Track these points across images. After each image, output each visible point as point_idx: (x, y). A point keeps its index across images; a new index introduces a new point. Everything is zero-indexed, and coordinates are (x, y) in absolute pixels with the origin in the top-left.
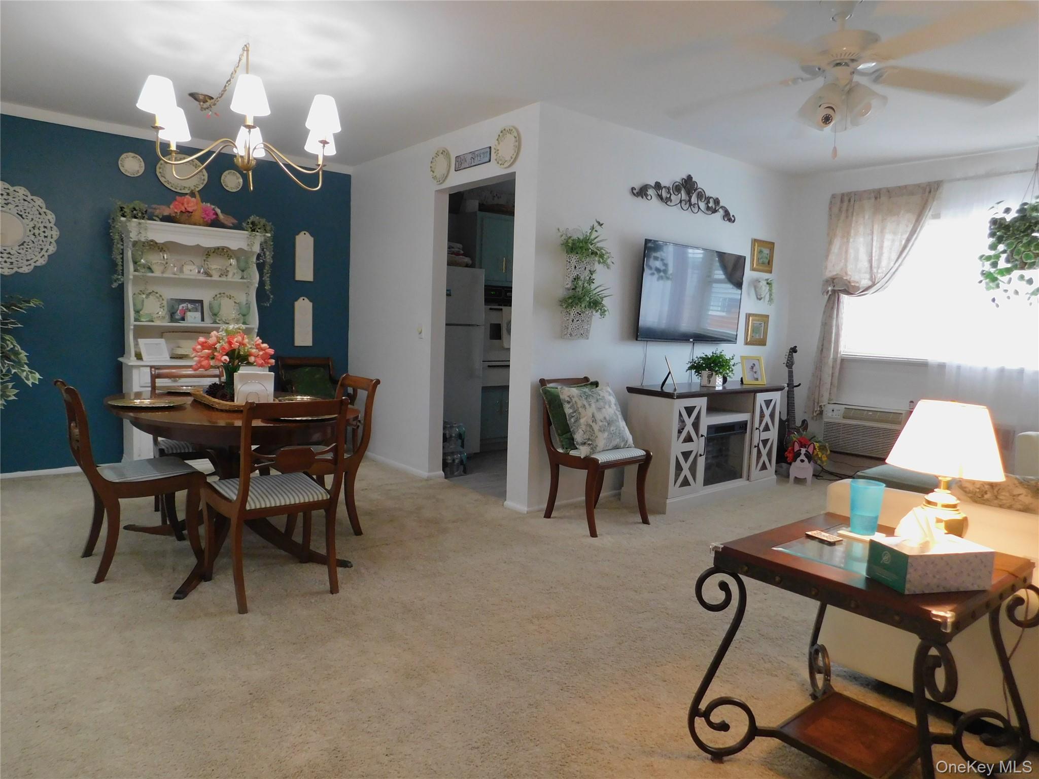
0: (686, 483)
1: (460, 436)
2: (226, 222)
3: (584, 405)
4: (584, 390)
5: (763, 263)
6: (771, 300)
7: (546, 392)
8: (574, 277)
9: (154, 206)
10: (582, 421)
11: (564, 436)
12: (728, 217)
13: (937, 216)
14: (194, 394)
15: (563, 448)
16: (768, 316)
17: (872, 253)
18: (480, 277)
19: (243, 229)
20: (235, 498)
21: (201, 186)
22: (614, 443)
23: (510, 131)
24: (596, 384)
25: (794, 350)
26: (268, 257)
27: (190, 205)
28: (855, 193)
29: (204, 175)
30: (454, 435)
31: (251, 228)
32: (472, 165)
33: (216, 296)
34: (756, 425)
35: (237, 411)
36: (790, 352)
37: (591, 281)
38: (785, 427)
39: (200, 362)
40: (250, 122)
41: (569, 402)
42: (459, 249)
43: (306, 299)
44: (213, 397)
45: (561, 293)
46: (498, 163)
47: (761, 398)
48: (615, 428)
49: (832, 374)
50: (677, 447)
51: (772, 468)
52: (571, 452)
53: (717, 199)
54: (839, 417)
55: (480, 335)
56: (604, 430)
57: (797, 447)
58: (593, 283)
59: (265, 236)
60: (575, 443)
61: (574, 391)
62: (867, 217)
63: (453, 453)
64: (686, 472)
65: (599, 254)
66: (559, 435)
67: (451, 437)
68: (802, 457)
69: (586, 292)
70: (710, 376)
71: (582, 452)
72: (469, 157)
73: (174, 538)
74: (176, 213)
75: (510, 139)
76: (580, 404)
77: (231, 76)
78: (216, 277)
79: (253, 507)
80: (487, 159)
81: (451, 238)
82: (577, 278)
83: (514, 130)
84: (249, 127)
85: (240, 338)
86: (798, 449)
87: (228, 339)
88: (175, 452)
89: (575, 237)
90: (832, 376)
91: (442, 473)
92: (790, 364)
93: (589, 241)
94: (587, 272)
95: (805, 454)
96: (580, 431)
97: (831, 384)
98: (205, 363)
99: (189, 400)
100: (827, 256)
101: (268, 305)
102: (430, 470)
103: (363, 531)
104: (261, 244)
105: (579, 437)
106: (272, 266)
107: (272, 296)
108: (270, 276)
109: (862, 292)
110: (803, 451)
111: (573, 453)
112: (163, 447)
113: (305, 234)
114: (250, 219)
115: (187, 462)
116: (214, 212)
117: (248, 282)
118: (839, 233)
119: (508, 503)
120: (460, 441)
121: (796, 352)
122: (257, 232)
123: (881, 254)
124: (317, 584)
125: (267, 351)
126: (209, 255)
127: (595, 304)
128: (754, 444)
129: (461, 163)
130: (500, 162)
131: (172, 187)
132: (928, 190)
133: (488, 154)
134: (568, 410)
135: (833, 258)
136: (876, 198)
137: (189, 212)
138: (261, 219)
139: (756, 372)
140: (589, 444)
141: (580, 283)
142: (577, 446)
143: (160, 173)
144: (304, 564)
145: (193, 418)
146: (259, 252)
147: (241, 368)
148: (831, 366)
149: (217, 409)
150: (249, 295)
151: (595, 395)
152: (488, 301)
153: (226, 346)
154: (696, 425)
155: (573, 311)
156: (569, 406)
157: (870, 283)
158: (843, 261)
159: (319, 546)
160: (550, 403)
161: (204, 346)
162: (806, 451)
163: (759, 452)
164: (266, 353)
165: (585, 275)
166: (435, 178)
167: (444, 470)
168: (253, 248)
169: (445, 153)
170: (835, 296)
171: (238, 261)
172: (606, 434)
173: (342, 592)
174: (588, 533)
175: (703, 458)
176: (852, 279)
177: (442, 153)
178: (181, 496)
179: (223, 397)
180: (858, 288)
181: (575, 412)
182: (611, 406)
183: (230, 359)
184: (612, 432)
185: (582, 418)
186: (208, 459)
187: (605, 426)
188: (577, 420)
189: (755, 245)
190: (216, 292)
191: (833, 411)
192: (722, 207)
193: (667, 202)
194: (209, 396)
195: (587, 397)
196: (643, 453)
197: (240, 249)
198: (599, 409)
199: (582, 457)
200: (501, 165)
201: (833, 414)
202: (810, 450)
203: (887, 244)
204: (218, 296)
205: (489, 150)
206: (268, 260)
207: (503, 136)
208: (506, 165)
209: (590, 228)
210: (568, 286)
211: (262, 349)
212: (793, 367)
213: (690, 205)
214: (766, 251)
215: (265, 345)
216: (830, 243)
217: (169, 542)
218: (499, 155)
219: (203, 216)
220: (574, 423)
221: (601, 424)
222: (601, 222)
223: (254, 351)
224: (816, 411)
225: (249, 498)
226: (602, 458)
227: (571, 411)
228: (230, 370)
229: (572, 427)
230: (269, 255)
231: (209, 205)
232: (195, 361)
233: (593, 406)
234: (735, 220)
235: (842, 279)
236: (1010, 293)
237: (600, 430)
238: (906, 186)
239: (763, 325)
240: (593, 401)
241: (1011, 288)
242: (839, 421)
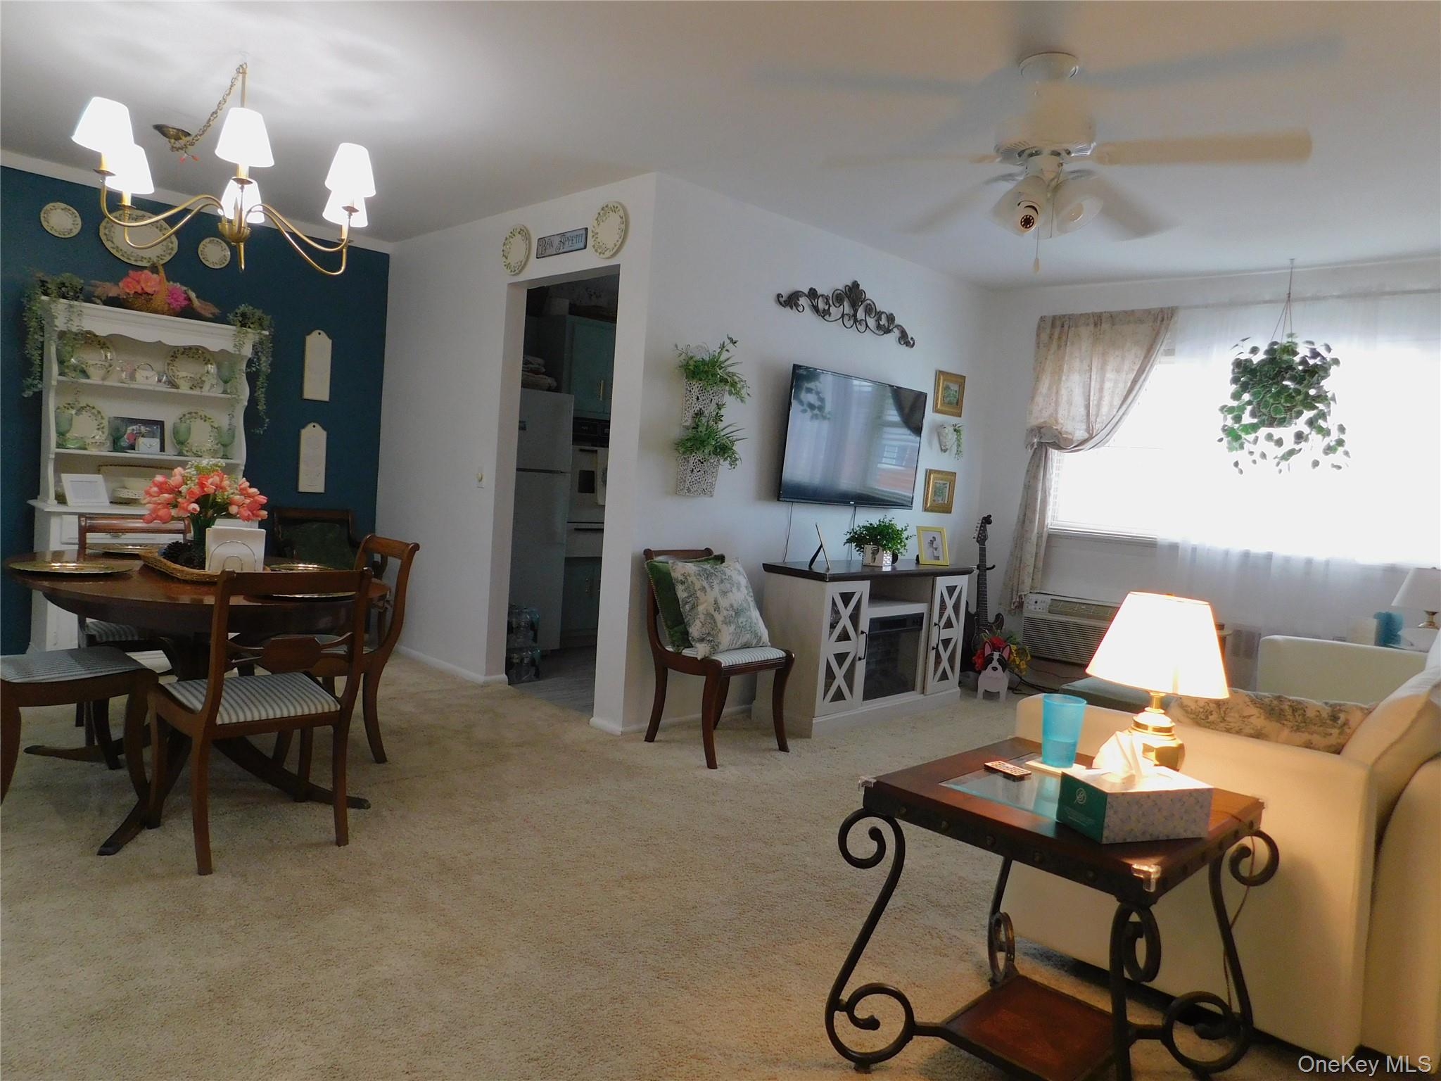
0: (839, 696)
1: (532, 626)
2: (203, 312)
3: (704, 588)
4: (705, 567)
5: (950, 403)
6: (958, 452)
7: (654, 569)
8: (696, 412)
9: (93, 282)
10: (701, 608)
11: (676, 629)
12: (905, 339)
13: (1170, 352)
14: (144, 556)
15: (673, 644)
16: (955, 473)
17: (1089, 396)
18: (567, 406)
19: (229, 323)
20: (199, 707)
21: (168, 258)
22: (744, 639)
23: (614, 209)
24: (721, 559)
25: (987, 520)
26: (264, 364)
27: (149, 284)
28: (1070, 317)
29: (172, 243)
30: (523, 624)
31: (240, 322)
32: (561, 251)
33: (184, 415)
34: (935, 618)
35: (208, 583)
36: (982, 522)
37: (718, 418)
38: (974, 623)
39: (154, 511)
40: (243, 174)
41: (683, 583)
42: (539, 365)
43: (318, 426)
44: (173, 562)
45: (676, 433)
46: (596, 251)
47: (942, 583)
48: (745, 620)
49: (1036, 553)
50: (829, 647)
51: (955, 677)
52: (684, 651)
53: (892, 314)
54: (1044, 611)
55: (565, 486)
56: (730, 622)
57: (988, 651)
58: (721, 421)
59: (260, 334)
60: (690, 638)
61: (691, 568)
62: (1084, 348)
63: (521, 650)
64: (840, 681)
65: (731, 383)
66: (668, 627)
67: (519, 627)
68: (995, 663)
69: (711, 433)
70: (875, 553)
71: (699, 651)
72: (556, 241)
73: (104, 765)
74: (129, 294)
75: (614, 220)
76: (698, 586)
77: (218, 107)
78: (184, 389)
79: (227, 721)
80: (582, 246)
81: (527, 351)
82: (699, 414)
83: (619, 206)
84: (242, 182)
85: (217, 479)
86: (989, 653)
87: (199, 479)
88: (111, 639)
89: (698, 358)
90: (1036, 556)
91: (504, 677)
92: (982, 539)
93: (718, 364)
94: (713, 406)
95: (998, 660)
96: (697, 622)
97: (1034, 567)
98: (162, 512)
99: (137, 565)
100: (1033, 398)
101: (262, 432)
102: (488, 673)
103: (388, 757)
104: (253, 346)
105: (695, 630)
106: (268, 377)
107: (267, 420)
108: (266, 391)
109: (1075, 447)
110: (996, 655)
111: (687, 652)
112: (94, 632)
113: (319, 334)
114: (239, 309)
115: (129, 654)
116: (186, 296)
117: (234, 398)
118: (1049, 368)
119: (596, 720)
120: (531, 633)
121: (990, 523)
122: (249, 327)
123: (1100, 399)
124: (317, 832)
125: (256, 498)
126: (176, 357)
127: (724, 450)
128: (933, 645)
129: (546, 248)
130: (599, 251)
131: (123, 256)
132: (1160, 318)
133: (584, 237)
134: (681, 593)
135: (1039, 399)
136: (1096, 325)
137: (148, 294)
138: (256, 310)
139: (936, 549)
140: (709, 641)
141: (704, 420)
142: (693, 643)
143: (105, 234)
144: (299, 804)
145: (141, 591)
146: (250, 356)
147: (218, 521)
148: (1035, 543)
149: (178, 579)
150: (233, 416)
151: (719, 574)
152: (577, 439)
153: (196, 489)
154: (855, 618)
155: (693, 458)
156: (683, 587)
157: (1086, 435)
158: (1053, 405)
159: (322, 777)
160: (657, 583)
161: (163, 488)
162: (1000, 656)
163: (938, 656)
164: (256, 502)
165: (710, 410)
166: (508, 266)
167: (506, 674)
168: (242, 350)
169: (524, 233)
170: (1042, 450)
171: (219, 367)
172: (732, 628)
173: (352, 844)
174: (704, 763)
175: (864, 662)
176: (1064, 429)
177: (519, 233)
178: (118, 704)
179: (189, 563)
180: (1071, 441)
181: (691, 596)
182: (741, 589)
183: (201, 509)
184: (741, 625)
185: (702, 604)
186: (161, 652)
187: (732, 616)
188: (694, 607)
189: (939, 379)
190: (185, 410)
191: (1036, 602)
192: (898, 326)
193: (824, 316)
194: (167, 560)
195: (709, 576)
196: (781, 654)
197: (222, 351)
198: (724, 593)
199: (699, 659)
200: (600, 253)
201: (1036, 607)
202: (1005, 655)
203: (1108, 385)
204: (187, 416)
205: (584, 232)
206: (263, 369)
207: (605, 214)
208: (608, 254)
209: (719, 346)
210: (687, 424)
211: (249, 496)
212: (986, 543)
213: (856, 321)
214: (954, 387)
215: (254, 490)
216: (1037, 379)
217: (97, 772)
218: (598, 240)
219: (169, 301)
220: (689, 611)
221: (725, 613)
222: (734, 340)
223: (237, 497)
224: (1014, 603)
225: (221, 709)
226: (726, 660)
227: (686, 595)
228: (201, 523)
229: (686, 617)
230: (264, 362)
231: (178, 285)
232: (149, 510)
233: (716, 588)
234: (914, 343)
235: (1051, 428)
236: (1257, 456)
237: (724, 622)
238: (1133, 311)
239: (948, 486)
240: (716, 582)
241: (1257, 449)
242: (1045, 617)
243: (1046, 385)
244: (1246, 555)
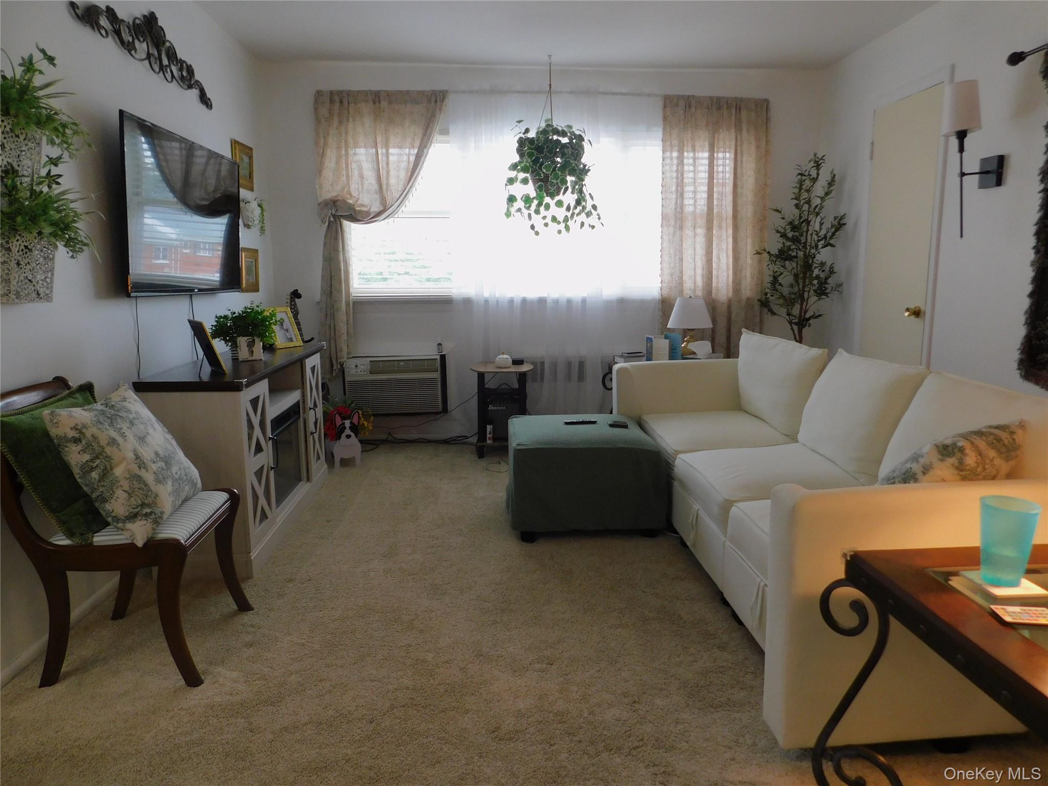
0: (263, 516)
3: (113, 439)
5: (246, 176)
6: (262, 230)
10: (118, 471)
12: (205, 100)
13: (445, 132)
15: (70, 534)
16: (257, 250)
17: (379, 170)
24: (89, 389)
25: (296, 295)
28: (349, 93)
34: (309, 403)
36: (291, 298)
37: (51, 179)
41: (76, 441)
47: (309, 364)
48: (178, 468)
49: (347, 321)
50: (251, 466)
51: (323, 454)
52: (95, 539)
53: (192, 66)
54: (365, 373)
58: (58, 183)
60: (107, 517)
62: (367, 125)
64: (262, 500)
68: (348, 432)
69: (41, 203)
70: (251, 345)
90: (347, 324)
92: (294, 313)
94: (40, 161)
95: (350, 428)
96: (119, 493)
97: (347, 334)
100: (319, 172)
105: (114, 505)
109: (371, 218)
110: (347, 423)
111: (101, 539)
118: (331, 140)
121: (299, 296)
123: (388, 172)
127: (64, 229)
128: (311, 430)
132: (433, 100)
134: (75, 457)
135: (328, 173)
136: (374, 103)
139: (287, 330)
140: (147, 515)
142: (116, 524)
148: (345, 311)
151: (124, 414)
154: (262, 424)
155: (17, 244)
156: (79, 447)
157: (381, 209)
158: (344, 178)
162: (351, 423)
163: (313, 439)
170: (336, 223)
172: (169, 486)
175: (274, 472)
176: (360, 202)
180: (368, 213)
181: (97, 457)
184: (177, 477)
187: (163, 469)
188: (106, 472)
189: (235, 148)
191: (356, 366)
192: (197, 82)
193: (130, 50)
198: (142, 439)
199: (140, 544)
201: (357, 370)
203: (393, 159)
209: (23, 63)
212: (299, 317)
213: (161, 65)
214: (246, 159)
216: (323, 155)
220: (99, 481)
221: (154, 467)
224: (335, 370)
227: (85, 458)
229: (91, 490)
233: (130, 435)
234: (211, 104)
235: (344, 201)
236: (549, 220)
237: (158, 481)
238: (408, 91)
239: (254, 263)
240: (125, 426)
241: (549, 214)
242: (367, 378)
243: (334, 159)
244: (524, 301)
